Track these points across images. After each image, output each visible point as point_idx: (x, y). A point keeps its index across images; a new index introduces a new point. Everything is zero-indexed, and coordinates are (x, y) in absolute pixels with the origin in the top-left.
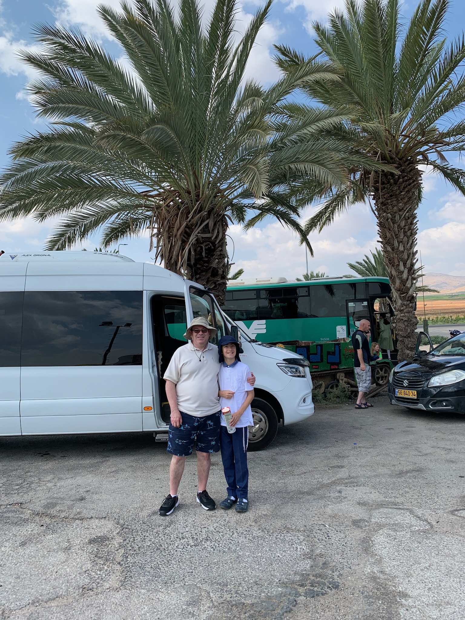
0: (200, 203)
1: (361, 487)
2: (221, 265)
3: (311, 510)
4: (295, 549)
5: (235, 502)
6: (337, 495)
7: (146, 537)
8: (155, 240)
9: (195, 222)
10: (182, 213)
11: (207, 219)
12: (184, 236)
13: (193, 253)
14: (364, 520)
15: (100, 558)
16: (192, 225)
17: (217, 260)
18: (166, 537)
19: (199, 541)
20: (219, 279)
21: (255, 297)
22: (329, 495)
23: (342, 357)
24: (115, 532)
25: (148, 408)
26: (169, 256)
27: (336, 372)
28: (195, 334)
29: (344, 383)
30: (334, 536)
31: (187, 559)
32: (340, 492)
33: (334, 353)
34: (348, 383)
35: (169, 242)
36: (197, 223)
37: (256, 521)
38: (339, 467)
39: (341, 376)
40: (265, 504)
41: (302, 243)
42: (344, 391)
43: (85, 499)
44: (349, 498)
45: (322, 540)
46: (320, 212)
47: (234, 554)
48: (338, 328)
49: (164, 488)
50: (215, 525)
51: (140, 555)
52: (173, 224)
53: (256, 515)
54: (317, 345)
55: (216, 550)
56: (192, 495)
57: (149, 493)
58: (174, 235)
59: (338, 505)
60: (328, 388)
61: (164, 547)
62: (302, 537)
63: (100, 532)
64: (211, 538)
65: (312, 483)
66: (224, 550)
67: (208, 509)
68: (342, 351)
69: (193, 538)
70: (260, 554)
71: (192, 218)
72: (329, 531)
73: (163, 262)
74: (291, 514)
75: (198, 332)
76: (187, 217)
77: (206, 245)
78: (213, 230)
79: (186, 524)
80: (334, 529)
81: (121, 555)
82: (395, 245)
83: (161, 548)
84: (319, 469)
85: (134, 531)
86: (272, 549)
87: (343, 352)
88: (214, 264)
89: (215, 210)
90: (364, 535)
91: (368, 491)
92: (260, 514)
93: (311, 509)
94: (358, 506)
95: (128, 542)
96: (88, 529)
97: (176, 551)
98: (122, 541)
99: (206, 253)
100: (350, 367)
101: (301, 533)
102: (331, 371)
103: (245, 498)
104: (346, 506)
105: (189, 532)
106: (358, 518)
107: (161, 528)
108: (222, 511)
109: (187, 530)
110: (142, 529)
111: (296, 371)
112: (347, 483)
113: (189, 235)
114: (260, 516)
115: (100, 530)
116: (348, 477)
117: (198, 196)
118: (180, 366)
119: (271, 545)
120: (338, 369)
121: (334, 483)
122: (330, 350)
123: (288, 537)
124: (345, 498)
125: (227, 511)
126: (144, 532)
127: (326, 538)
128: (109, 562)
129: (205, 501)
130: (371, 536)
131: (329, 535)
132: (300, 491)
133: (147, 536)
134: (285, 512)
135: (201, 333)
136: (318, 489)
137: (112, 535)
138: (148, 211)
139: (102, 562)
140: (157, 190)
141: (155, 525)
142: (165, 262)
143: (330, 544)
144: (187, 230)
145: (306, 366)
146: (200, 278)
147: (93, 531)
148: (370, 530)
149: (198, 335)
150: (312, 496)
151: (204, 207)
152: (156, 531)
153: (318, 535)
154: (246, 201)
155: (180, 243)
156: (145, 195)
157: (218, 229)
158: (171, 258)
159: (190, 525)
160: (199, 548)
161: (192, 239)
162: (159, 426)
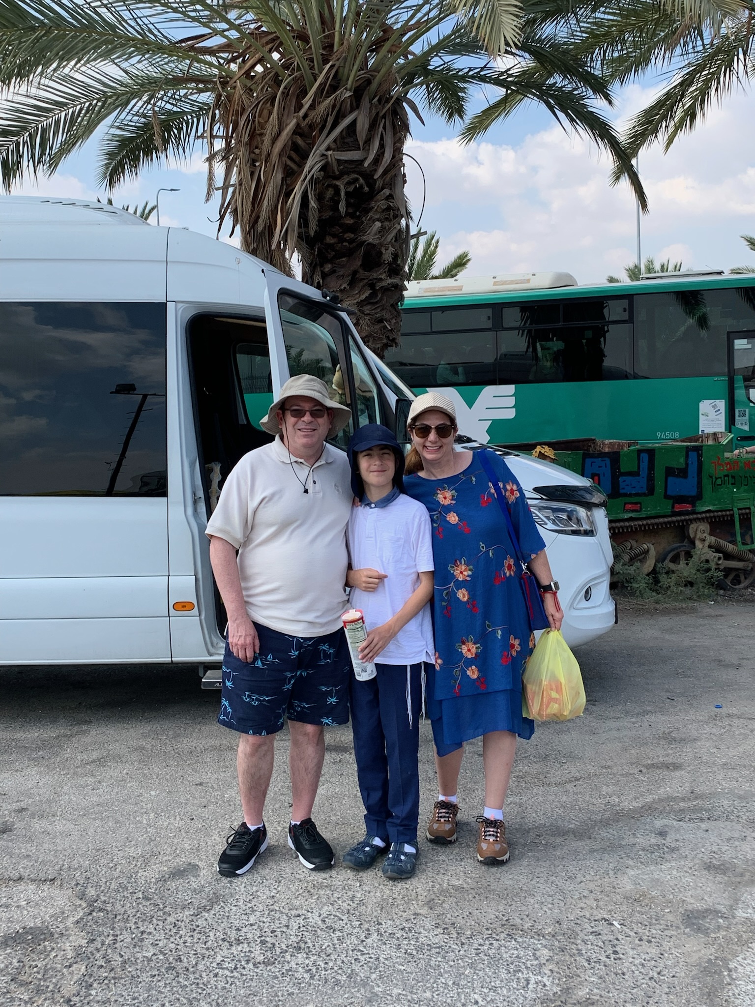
0: (332, 66)
1: (720, 824)
2: (391, 236)
3: (579, 880)
4: (523, 983)
5: (382, 852)
6: (653, 841)
7: (145, 936)
8: (220, 169)
9: (319, 120)
10: (285, 94)
11: (351, 111)
12: (290, 158)
13: (313, 204)
14: (717, 912)
15: (21, 985)
16: (311, 127)
17: (378, 224)
18: (196, 936)
19: (278, 951)
20: (383, 276)
21: (489, 324)
22: (632, 840)
23: (705, 481)
24: (71, 919)
25: (182, 606)
26: (252, 211)
27: (686, 521)
28: (291, 420)
29: (706, 549)
30: (631, 953)
31: (239, 998)
32: (662, 834)
33: (683, 473)
34: (718, 549)
35: (252, 174)
36: (326, 121)
37: (430, 904)
38: (666, 766)
39: (700, 531)
40: (461, 860)
41: (618, 178)
42: (708, 570)
43: (11, 830)
44: (685, 851)
45: (599, 961)
46: (668, 93)
47: (362, 991)
48: (705, 406)
49: (211, 807)
50: (325, 910)
51: (122, 981)
52: (262, 127)
53: (433, 886)
54: (639, 452)
55: (317, 977)
56: (279, 828)
57: (172, 820)
58: (265, 153)
59: (652, 868)
60: (664, 560)
61: (186, 965)
62: (545, 952)
63: (35, 917)
64: (310, 945)
65: (591, 807)
66: (339, 977)
67: (312, 866)
68: (705, 467)
69: (263, 942)
70: (428, 994)
71: (312, 107)
72: (620, 937)
73: (238, 228)
74: (525, 888)
75: (299, 414)
76: (299, 106)
77: (349, 183)
78: (368, 141)
79: (253, 903)
80: (632, 934)
81: (75, 978)
83: (179, 966)
84: (615, 770)
85: (118, 917)
86: (463, 982)
87: (709, 467)
88: (371, 234)
89: (374, 85)
90: (710, 953)
91: (736, 835)
92: (445, 885)
93: (580, 877)
94: (706, 872)
95: (99, 946)
96: (7, 907)
97: (216, 975)
98: (84, 942)
99: (348, 205)
100: (723, 507)
101: (544, 942)
102: (674, 519)
103: (409, 843)
104: (674, 872)
105: (255, 927)
106: (699, 906)
107: (187, 913)
108: (350, 874)
109: (252, 919)
110: (138, 915)
111: (570, 518)
112: (682, 811)
113: (305, 157)
114: (442, 891)
115: (36, 912)
116: (689, 795)
117: (329, 47)
118: (252, 505)
119: (462, 970)
120: (694, 512)
121: (649, 809)
122: (674, 465)
123: (510, 950)
124: (673, 850)
125: (361, 874)
126: (144, 920)
127: (608, 957)
128: (44, 996)
129: (307, 847)
130: (730, 957)
131: (618, 949)
132: (557, 828)
133: (150, 933)
134: (511, 882)
135: (307, 418)
136: (605, 823)
137: (61, 926)
138: (200, 91)
139: (26, 997)
140: (222, 33)
141: (175, 906)
142: (242, 230)
143: (616, 974)
144: (299, 141)
145: (597, 505)
146: (333, 272)
147: (16, 914)
148: (728, 940)
149: (300, 422)
150: (588, 842)
151: (344, 78)
152: (174, 921)
153: (590, 947)
154: (464, 62)
155: (279, 176)
156: (192, 48)
157: (382, 138)
158: (258, 217)
159: (261, 908)
160: (275, 969)
161: (312, 165)
162: (212, 650)
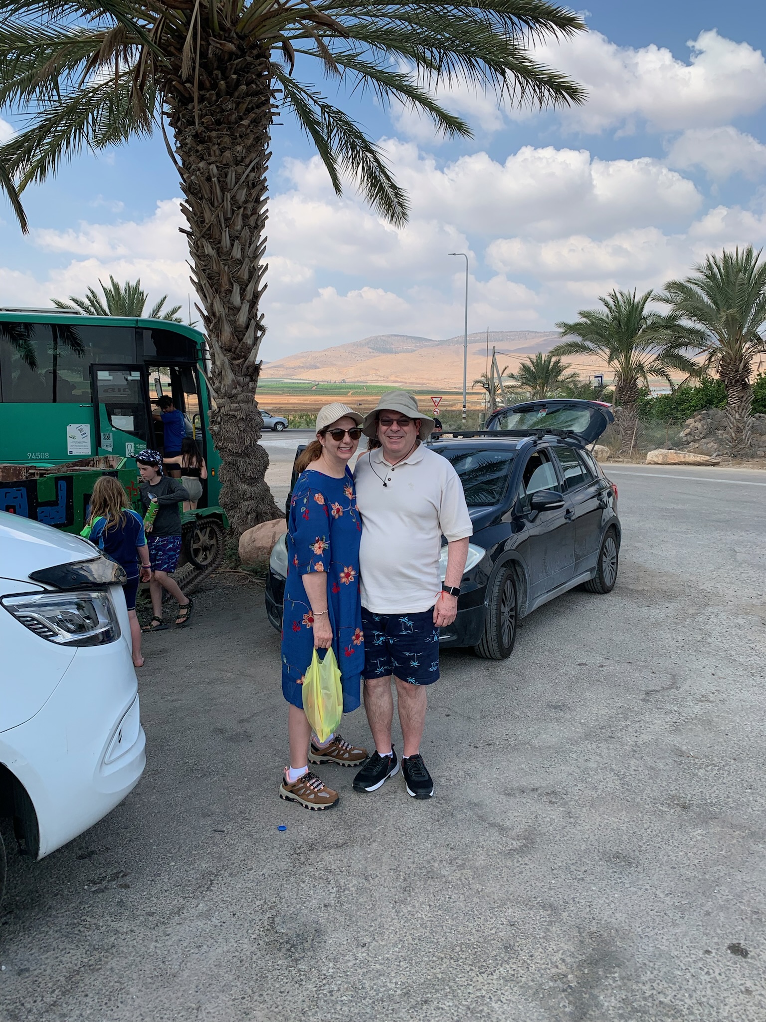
48: (72, 430)
82: (223, 243)
